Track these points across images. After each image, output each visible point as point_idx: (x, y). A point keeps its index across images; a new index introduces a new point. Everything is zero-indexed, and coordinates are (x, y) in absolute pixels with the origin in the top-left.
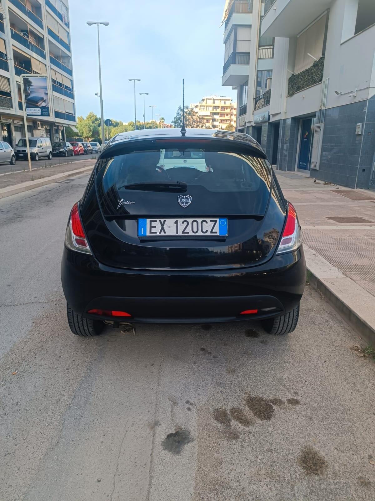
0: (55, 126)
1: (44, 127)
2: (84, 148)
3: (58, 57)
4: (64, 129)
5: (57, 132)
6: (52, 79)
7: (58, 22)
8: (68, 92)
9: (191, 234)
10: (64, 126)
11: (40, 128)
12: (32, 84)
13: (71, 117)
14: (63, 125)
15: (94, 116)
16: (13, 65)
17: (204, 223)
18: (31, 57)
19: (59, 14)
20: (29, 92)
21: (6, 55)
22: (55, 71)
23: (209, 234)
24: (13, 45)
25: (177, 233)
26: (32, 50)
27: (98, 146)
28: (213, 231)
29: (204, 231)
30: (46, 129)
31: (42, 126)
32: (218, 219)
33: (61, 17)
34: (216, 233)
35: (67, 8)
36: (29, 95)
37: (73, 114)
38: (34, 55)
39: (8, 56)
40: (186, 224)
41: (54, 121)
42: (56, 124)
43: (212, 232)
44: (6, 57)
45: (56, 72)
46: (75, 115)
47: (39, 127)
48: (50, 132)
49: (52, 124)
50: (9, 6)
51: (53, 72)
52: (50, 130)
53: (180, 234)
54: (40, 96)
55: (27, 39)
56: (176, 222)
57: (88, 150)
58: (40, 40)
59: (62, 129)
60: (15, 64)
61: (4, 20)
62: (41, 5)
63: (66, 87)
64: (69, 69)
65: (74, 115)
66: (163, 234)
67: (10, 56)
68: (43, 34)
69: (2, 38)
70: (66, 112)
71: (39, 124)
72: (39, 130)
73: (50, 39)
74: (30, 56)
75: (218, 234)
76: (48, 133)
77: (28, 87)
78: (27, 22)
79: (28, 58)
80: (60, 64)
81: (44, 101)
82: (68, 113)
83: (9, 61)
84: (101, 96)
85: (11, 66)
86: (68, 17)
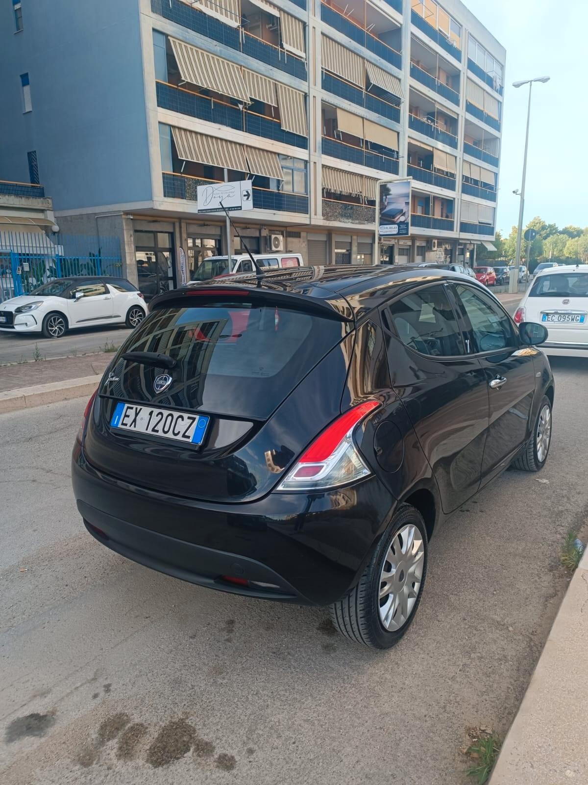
0: (460, 244)
1: (444, 247)
2: (497, 275)
3: (477, 143)
4: (474, 249)
5: (462, 253)
6: (463, 176)
7: (484, 90)
8: (488, 191)
9: (161, 434)
10: (474, 244)
11: (435, 249)
12: (391, 193)
13: (487, 229)
14: (472, 242)
15: (540, 223)
16: (406, 164)
17: (180, 419)
18: (434, 149)
19: (489, 77)
20: (386, 203)
21: (398, 153)
22: (470, 163)
23: (179, 437)
24: (409, 137)
25: (147, 430)
26: (437, 139)
27: (524, 272)
28: (186, 434)
29: (176, 432)
30: (446, 249)
31: (440, 245)
32: (197, 417)
33: (490, 81)
34: (188, 437)
35: (503, 66)
36: (385, 208)
37: (490, 224)
38: (440, 145)
39: (401, 154)
40: (160, 416)
41: (457, 237)
42: (460, 241)
43: (184, 436)
44: (398, 156)
45: (471, 165)
46: (494, 225)
47: (434, 247)
48: (451, 254)
49: (454, 242)
50: (412, 85)
51: (467, 166)
52: (451, 250)
53: (149, 431)
54: (399, 208)
55: (432, 124)
56: (151, 414)
57: (503, 278)
58: (451, 122)
59: (471, 247)
60: (409, 162)
61: (402, 105)
62: (460, 71)
63: (486, 185)
64: (494, 157)
65: (492, 226)
66: (132, 428)
67: (404, 152)
68: (456, 112)
69: (395, 129)
70: (479, 223)
71: (434, 243)
72: (434, 251)
73: (467, 118)
74: (433, 147)
75: (190, 440)
76: (448, 255)
77: (384, 197)
78: (435, 101)
79: (430, 151)
80: (481, 151)
81: (404, 214)
82: (482, 223)
83: (401, 160)
84: (522, 195)
85: (403, 167)
86: (502, 79)
